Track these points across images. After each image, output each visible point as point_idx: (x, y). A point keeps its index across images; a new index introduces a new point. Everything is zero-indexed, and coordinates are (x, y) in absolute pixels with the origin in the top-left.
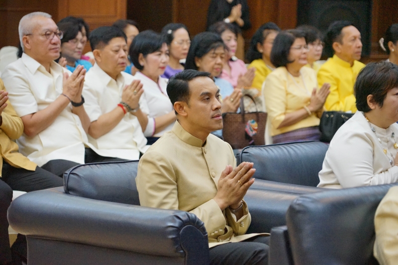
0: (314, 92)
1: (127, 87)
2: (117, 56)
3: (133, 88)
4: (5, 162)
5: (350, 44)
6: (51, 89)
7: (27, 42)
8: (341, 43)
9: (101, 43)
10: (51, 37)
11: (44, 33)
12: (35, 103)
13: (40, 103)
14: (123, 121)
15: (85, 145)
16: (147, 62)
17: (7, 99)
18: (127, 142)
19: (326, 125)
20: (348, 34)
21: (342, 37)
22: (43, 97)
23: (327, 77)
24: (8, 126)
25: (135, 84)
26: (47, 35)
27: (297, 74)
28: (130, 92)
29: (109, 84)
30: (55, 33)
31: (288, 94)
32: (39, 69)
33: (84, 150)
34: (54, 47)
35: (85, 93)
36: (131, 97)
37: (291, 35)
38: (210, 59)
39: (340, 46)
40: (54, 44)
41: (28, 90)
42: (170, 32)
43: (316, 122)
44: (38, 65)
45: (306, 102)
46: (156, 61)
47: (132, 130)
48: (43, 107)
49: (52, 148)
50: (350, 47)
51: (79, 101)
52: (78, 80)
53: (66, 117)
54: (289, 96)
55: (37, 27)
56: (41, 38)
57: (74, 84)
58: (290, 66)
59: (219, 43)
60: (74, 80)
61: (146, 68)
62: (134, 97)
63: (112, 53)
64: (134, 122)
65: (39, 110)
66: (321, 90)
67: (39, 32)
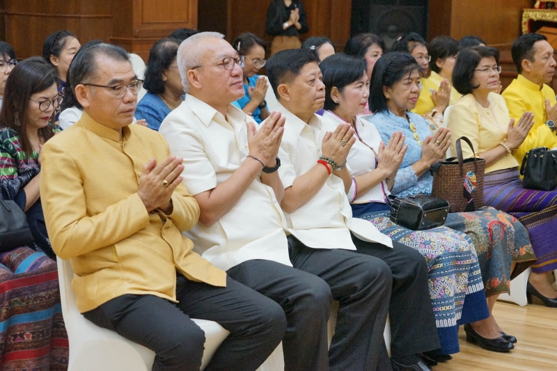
0: (512, 124)
1: (329, 136)
3: (339, 136)
4: (179, 274)
5: (543, 61)
6: (233, 147)
7: (195, 78)
8: (532, 60)
9: (289, 73)
10: (230, 66)
11: (220, 61)
12: (213, 173)
13: (219, 173)
14: (326, 186)
15: (286, 232)
17: (181, 171)
18: (333, 218)
20: (542, 49)
21: (534, 53)
22: (223, 163)
23: (516, 102)
24: (181, 215)
25: (343, 131)
26: (224, 64)
27: (484, 102)
28: (335, 142)
29: (303, 132)
30: (236, 60)
31: (481, 129)
32: (214, 119)
33: (286, 240)
34: (236, 80)
36: (337, 150)
37: (476, 52)
39: (530, 64)
40: (237, 76)
41: (203, 154)
42: (313, 48)
43: (513, 162)
44: (212, 111)
45: (502, 139)
47: (338, 199)
48: (224, 178)
49: (242, 241)
50: (543, 65)
51: (273, 164)
53: (256, 190)
54: (483, 132)
55: (207, 55)
56: (217, 70)
57: (268, 141)
58: (475, 91)
59: (413, 65)
62: (341, 148)
65: (219, 183)
66: (521, 121)
67: (213, 60)
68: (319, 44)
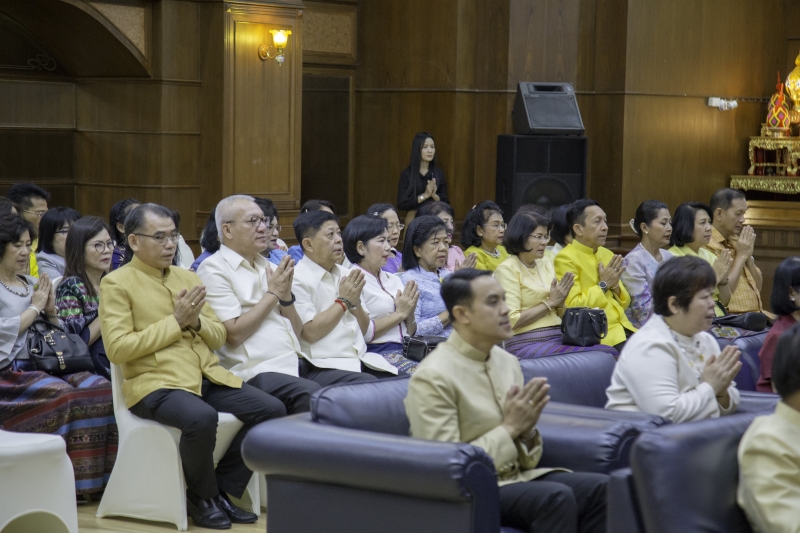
0: (554, 284)
1: (344, 280)
2: (333, 242)
3: (352, 279)
4: (205, 377)
5: (594, 225)
6: (256, 288)
7: (228, 231)
8: (584, 225)
10: (257, 224)
11: (249, 219)
12: (238, 305)
13: (245, 305)
14: (341, 323)
15: (298, 355)
16: (368, 250)
18: (345, 350)
19: (571, 324)
20: (592, 213)
21: (584, 218)
22: (248, 298)
23: (566, 264)
24: (208, 333)
25: (355, 275)
26: (252, 221)
27: (531, 264)
28: (349, 285)
29: (324, 278)
30: (262, 219)
31: (522, 287)
32: (241, 264)
33: (297, 360)
34: (260, 235)
35: (295, 288)
36: (351, 291)
38: (432, 246)
39: (582, 228)
40: (261, 232)
41: (230, 290)
42: (376, 214)
43: (557, 321)
44: (240, 259)
45: (545, 298)
46: (379, 248)
47: (351, 335)
48: (246, 310)
49: (260, 359)
50: (594, 229)
51: (289, 299)
52: (286, 273)
53: (274, 320)
54: (524, 291)
55: (241, 212)
56: (246, 226)
57: (282, 278)
58: (523, 255)
60: (281, 273)
61: (367, 257)
62: (354, 289)
63: (326, 239)
64: (353, 325)
65: (242, 314)
66: (563, 280)
67: (244, 218)
68: (382, 211)
